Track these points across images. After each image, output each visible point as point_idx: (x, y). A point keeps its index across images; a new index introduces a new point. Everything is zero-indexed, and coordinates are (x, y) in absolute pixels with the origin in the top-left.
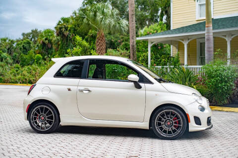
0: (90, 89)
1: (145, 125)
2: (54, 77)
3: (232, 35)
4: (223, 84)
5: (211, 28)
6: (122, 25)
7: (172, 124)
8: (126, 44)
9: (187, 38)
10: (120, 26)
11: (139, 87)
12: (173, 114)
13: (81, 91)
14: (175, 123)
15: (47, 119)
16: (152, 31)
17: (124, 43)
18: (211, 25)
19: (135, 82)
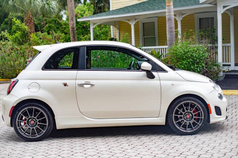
0: (92, 82)
1: (161, 120)
2: (42, 70)
3: (183, 15)
4: (196, 66)
5: (172, 7)
6: (51, 6)
7: (192, 117)
8: (49, 26)
9: (134, 18)
10: (50, 7)
11: (152, 77)
12: (192, 106)
13: (82, 85)
14: (195, 115)
15: (38, 123)
16: (80, 12)
17: (47, 25)
18: (172, 4)
19: (148, 71)
